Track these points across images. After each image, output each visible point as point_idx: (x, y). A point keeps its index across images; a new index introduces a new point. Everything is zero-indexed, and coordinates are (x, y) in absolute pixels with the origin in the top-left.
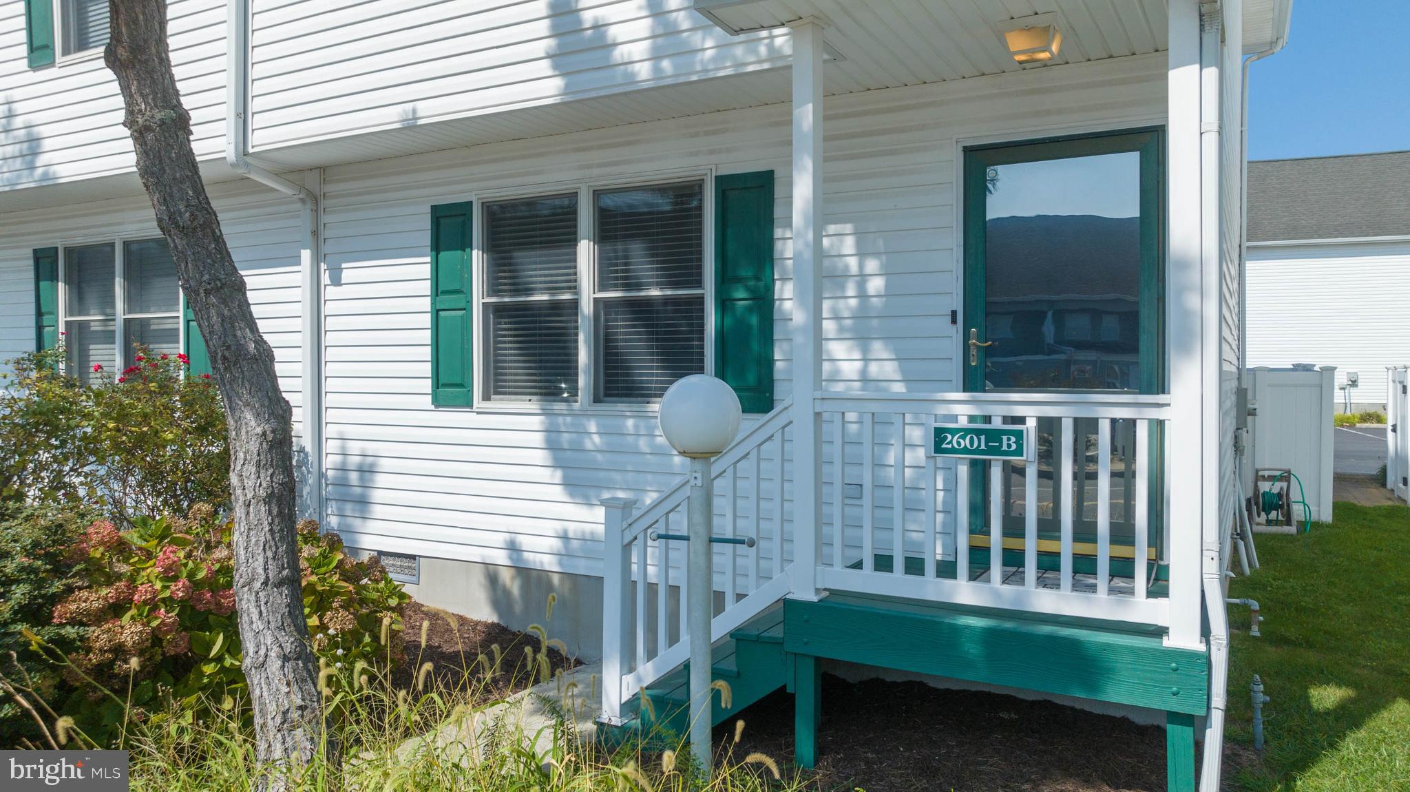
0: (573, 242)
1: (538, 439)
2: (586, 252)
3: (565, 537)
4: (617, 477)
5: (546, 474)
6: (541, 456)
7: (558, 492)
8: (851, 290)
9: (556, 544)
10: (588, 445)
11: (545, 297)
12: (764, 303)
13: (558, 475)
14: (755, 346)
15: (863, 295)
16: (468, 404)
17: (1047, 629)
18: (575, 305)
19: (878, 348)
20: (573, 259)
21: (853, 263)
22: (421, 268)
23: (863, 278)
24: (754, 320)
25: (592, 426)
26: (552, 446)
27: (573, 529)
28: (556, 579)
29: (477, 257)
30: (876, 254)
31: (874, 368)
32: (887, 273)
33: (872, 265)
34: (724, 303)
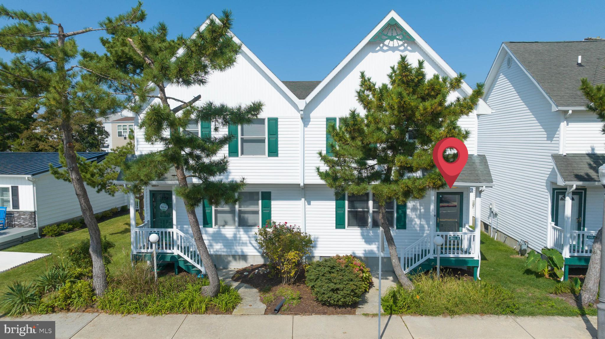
0: (368, 200)
1: (359, 234)
2: (371, 203)
3: (365, 251)
4: (376, 240)
5: (361, 240)
6: (361, 237)
7: (364, 243)
8: (418, 211)
9: (363, 252)
10: (370, 235)
11: (361, 210)
12: (405, 213)
13: (364, 240)
14: (403, 219)
15: (420, 212)
16: (344, 228)
17: (461, 259)
18: (368, 212)
19: (422, 220)
20: (368, 203)
21: (419, 207)
22: (334, 203)
23: (420, 210)
24: (403, 215)
25: (371, 232)
26: (362, 235)
27: (367, 249)
28: (363, 258)
29: (347, 202)
30: (423, 206)
31: (422, 223)
32: (424, 209)
33: (422, 208)
34: (397, 212)
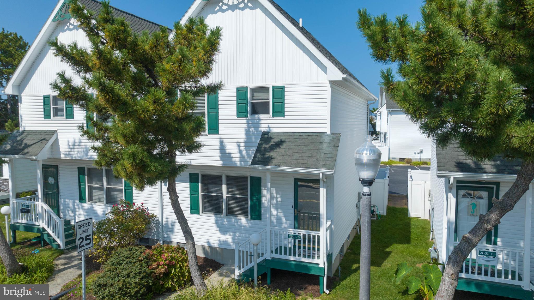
0: (221, 184)
1: (214, 222)
2: (224, 187)
3: (220, 241)
4: (231, 230)
5: (216, 228)
6: (214, 225)
7: (218, 232)
8: (275, 200)
9: (218, 242)
10: (224, 223)
11: (215, 194)
12: (260, 201)
13: (218, 229)
14: (258, 208)
15: (277, 201)
16: (199, 214)
17: (303, 264)
18: (222, 197)
19: (279, 210)
20: (222, 187)
21: (275, 195)
22: (188, 185)
23: (277, 198)
24: (257, 203)
25: (225, 220)
26: (217, 223)
27: (221, 239)
28: (218, 249)
29: (200, 185)
30: (279, 194)
31: (279, 214)
32: (281, 197)
33: (278, 196)
34: (252, 200)
